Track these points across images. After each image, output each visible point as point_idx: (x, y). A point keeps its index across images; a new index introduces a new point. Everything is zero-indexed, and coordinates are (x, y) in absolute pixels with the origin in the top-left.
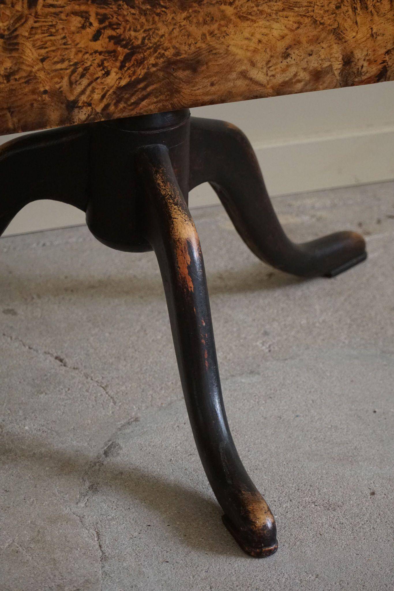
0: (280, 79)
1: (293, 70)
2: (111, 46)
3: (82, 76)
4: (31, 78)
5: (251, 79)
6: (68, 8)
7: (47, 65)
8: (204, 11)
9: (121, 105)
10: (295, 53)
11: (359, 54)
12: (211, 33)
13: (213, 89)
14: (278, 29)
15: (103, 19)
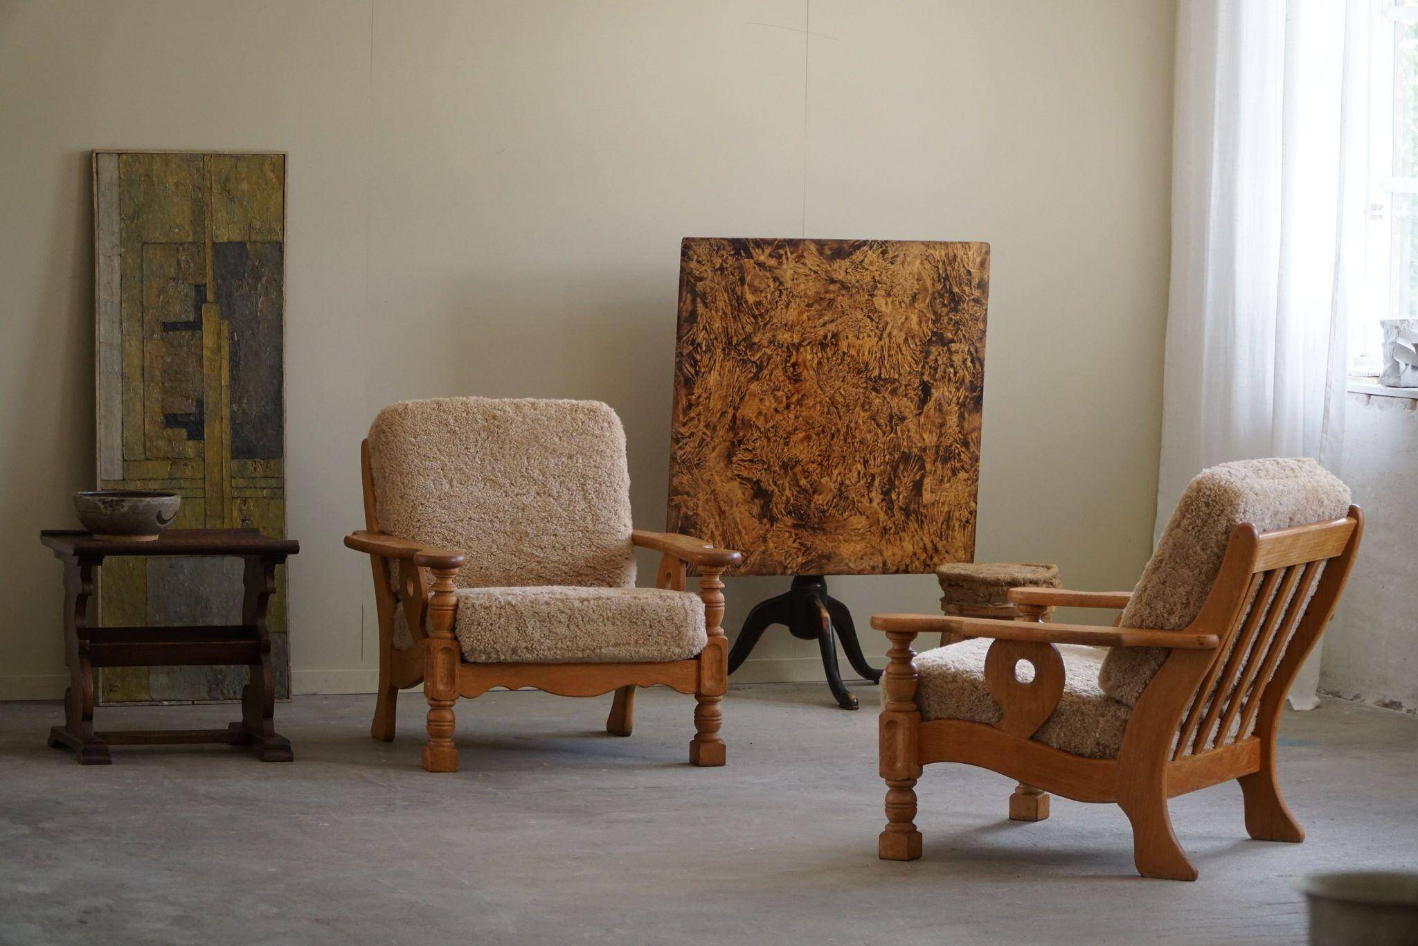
0: (860, 568)
1: (864, 565)
2: (799, 546)
3: (789, 557)
4: (771, 555)
5: (849, 566)
6: (785, 529)
7: (777, 550)
8: (832, 537)
9: (803, 570)
10: (865, 558)
11: (889, 562)
12: (835, 546)
14: (858, 548)
15: (796, 535)
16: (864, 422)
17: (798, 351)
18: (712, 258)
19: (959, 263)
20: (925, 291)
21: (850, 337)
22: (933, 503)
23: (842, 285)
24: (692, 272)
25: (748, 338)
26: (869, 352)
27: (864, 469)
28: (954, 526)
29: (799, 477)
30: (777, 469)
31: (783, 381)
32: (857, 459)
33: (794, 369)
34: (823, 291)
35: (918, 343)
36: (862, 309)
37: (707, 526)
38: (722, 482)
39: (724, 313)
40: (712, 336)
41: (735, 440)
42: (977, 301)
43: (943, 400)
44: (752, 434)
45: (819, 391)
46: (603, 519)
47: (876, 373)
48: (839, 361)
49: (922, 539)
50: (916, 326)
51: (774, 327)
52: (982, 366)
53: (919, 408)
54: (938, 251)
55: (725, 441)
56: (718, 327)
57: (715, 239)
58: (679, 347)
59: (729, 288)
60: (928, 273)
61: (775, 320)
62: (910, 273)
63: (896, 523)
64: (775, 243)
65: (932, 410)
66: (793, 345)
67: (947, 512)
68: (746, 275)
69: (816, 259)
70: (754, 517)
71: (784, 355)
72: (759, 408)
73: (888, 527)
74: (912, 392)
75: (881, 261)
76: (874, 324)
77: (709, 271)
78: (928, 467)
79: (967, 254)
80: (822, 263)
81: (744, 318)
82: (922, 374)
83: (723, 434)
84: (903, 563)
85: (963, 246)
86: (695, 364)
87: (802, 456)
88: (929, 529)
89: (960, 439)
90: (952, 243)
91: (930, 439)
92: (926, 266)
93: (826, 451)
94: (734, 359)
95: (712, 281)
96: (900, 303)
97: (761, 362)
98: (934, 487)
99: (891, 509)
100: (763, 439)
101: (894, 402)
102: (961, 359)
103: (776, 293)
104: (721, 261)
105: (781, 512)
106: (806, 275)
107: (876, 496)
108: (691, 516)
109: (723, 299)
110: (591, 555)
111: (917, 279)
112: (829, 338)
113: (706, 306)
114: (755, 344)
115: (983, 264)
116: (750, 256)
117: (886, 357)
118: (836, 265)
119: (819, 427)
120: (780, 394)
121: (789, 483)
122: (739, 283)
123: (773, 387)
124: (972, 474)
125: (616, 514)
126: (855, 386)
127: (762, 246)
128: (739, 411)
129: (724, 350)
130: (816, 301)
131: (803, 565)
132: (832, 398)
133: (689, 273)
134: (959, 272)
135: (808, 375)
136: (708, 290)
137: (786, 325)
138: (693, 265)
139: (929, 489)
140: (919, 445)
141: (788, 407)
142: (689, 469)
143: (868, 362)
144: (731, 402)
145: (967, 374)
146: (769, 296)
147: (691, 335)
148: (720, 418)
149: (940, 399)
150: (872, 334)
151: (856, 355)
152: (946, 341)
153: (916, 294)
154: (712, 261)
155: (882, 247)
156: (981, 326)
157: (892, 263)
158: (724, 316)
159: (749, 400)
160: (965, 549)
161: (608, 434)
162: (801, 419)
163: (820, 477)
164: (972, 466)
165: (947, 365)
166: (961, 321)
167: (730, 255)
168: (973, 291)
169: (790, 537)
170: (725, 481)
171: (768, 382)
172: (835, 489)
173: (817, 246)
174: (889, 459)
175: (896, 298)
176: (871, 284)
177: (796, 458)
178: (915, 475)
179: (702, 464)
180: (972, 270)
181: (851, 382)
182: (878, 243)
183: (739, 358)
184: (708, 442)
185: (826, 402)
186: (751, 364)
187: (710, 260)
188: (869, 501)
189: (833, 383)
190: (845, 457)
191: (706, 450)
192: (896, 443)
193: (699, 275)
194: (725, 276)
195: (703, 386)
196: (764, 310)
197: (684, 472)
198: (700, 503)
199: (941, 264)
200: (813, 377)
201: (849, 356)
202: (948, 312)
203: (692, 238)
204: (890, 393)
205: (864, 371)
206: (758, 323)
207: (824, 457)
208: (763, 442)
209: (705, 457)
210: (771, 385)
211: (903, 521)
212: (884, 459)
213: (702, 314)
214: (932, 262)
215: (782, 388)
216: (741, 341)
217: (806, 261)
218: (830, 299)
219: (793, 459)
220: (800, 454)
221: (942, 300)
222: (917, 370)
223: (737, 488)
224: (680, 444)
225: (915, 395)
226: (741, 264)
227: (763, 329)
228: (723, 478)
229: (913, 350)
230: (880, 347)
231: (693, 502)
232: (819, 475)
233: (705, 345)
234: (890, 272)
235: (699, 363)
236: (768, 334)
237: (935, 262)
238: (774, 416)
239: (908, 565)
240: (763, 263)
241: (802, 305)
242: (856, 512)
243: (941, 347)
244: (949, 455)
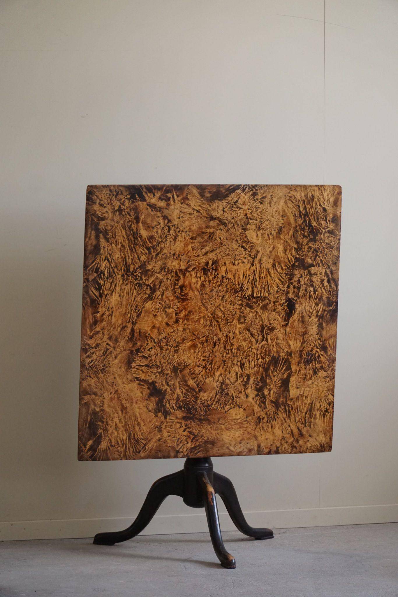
0: (239, 450)
1: (242, 448)
2: (189, 434)
3: (180, 443)
4: (165, 442)
5: (230, 449)
6: (176, 421)
7: (170, 438)
8: (215, 426)
9: (192, 454)
10: (243, 442)
11: (262, 445)
12: (218, 433)
13: (219, 452)
14: (238, 434)
15: (186, 425)
16: (240, 333)
17: (184, 275)
18: (112, 202)
19: (316, 202)
20: (289, 225)
21: (227, 263)
22: (298, 397)
23: (220, 221)
24: (95, 213)
25: (143, 266)
26: (244, 275)
27: (241, 371)
28: (316, 415)
29: (187, 378)
30: (169, 372)
31: (173, 300)
32: (235, 362)
33: (182, 290)
34: (204, 227)
35: (284, 268)
36: (237, 241)
37: (112, 420)
38: (124, 383)
39: (123, 246)
40: (113, 265)
41: (133, 349)
42: (331, 232)
43: (304, 313)
44: (147, 344)
45: (203, 308)
47: (250, 292)
48: (218, 284)
49: (289, 426)
50: (282, 253)
51: (164, 256)
52: (337, 286)
53: (285, 320)
54: (299, 192)
55: (125, 350)
56: (118, 257)
57: (114, 186)
58: (86, 274)
60: (291, 211)
61: (165, 251)
62: (276, 211)
63: (268, 413)
64: (164, 188)
65: (296, 323)
66: (181, 270)
67: (310, 403)
68: (140, 214)
69: (198, 201)
70: (150, 411)
71: (173, 279)
72: (153, 323)
73: (261, 417)
74: (280, 307)
75: (252, 201)
76: (247, 252)
77: (109, 212)
78: (294, 367)
79: (322, 195)
80: (203, 204)
81: (140, 250)
82: (288, 293)
83: (123, 344)
84: (274, 445)
85: (319, 188)
86: (99, 288)
87: (190, 361)
88: (295, 418)
89: (319, 344)
90: (310, 186)
91: (295, 345)
92: (289, 205)
93: (209, 357)
94: (132, 284)
95: (113, 220)
96: (268, 235)
97: (154, 285)
98: (298, 384)
99: (264, 403)
100: (156, 348)
101: (265, 316)
102: (319, 280)
103: (165, 229)
104: (119, 204)
105: (173, 407)
106: (190, 214)
107: (251, 392)
108: (99, 412)
109: (121, 235)
111: (282, 216)
112: (210, 264)
113: (107, 240)
114: (149, 270)
115: (337, 203)
116: (143, 199)
117: (258, 279)
118: (215, 205)
119: (203, 337)
120: (170, 310)
121: (179, 383)
122: (135, 221)
123: (164, 305)
124: (329, 373)
126: (233, 303)
127: (153, 191)
128: (137, 325)
129: (123, 276)
130: (199, 235)
131: (192, 450)
132: (213, 314)
133: (93, 214)
134: (316, 209)
135: (193, 295)
136: (109, 228)
137: (174, 255)
138: (96, 207)
139: (295, 385)
140: (286, 350)
141: (177, 321)
142: (96, 374)
143: (242, 284)
144: (130, 318)
145: (324, 292)
146: (160, 231)
147: (95, 264)
148: (120, 331)
149: (302, 313)
150: (245, 261)
151: (232, 278)
152: (307, 265)
153: (281, 228)
154: (112, 204)
155: (252, 190)
156: (335, 253)
157: (261, 203)
158: (122, 249)
159: (145, 316)
160: (325, 434)
162: (188, 331)
163: (204, 378)
164: (329, 366)
165: (308, 285)
166: (319, 249)
167: (127, 198)
168: (328, 224)
169: (180, 427)
170: (125, 382)
171: (160, 302)
172: (217, 387)
173: (199, 190)
174: (261, 362)
175: (265, 231)
176: (244, 220)
177: (184, 363)
178: (283, 374)
179: (107, 369)
180: (327, 208)
181: (229, 300)
182: (249, 187)
183: (136, 282)
184: (111, 351)
185: (209, 317)
186: (146, 287)
187: (110, 203)
188: (245, 396)
189: (214, 301)
190: (225, 361)
191: (110, 358)
192: (267, 349)
193: (101, 215)
194: (123, 215)
195: (106, 305)
196: (155, 243)
197: (92, 376)
198: (106, 401)
199: (302, 203)
200: (198, 297)
201: (227, 279)
202: (308, 242)
203: (95, 185)
204: (261, 308)
205: (240, 291)
206: (151, 254)
207: (208, 362)
208: (157, 350)
209: (109, 364)
210: (163, 304)
211: (274, 412)
212: (257, 362)
213: (104, 247)
214: (294, 201)
215: (172, 306)
216: (137, 269)
217: (190, 202)
218: (210, 233)
219: (182, 363)
220: (188, 359)
221: (303, 233)
222: (283, 289)
223: (136, 388)
224: (88, 353)
225: (282, 310)
226: (136, 206)
227: (155, 258)
228: (124, 380)
229: (280, 273)
230: (252, 271)
231: (100, 400)
232: (204, 377)
233: (108, 272)
234: (260, 210)
235: (103, 287)
236: (159, 262)
237: (296, 201)
238: (166, 329)
239: (279, 447)
240: (154, 204)
241: (187, 238)
242: (235, 406)
243: (303, 271)
244: (311, 358)
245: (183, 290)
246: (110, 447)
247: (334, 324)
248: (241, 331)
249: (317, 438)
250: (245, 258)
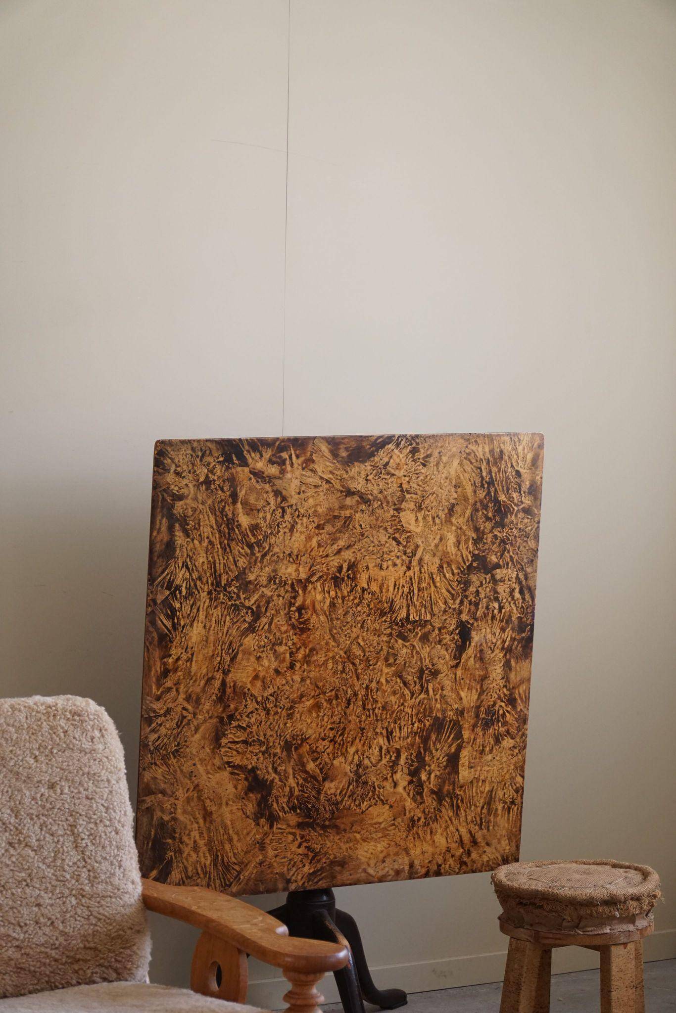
0: (381, 873)
1: (387, 869)
2: (306, 851)
3: (293, 866)
4: (270, 866)
5: (368, 873)
6: (287, 830)
7: (277, 859)
8: (348, 835)
9: (310, 883)
10: (387, 860)
11: (417, 862)
12: (350, 848)
13: (351, 877)
14: (380, 847)
15: (302, 837)
16: (387, 681)
18: (195, 468)
19: (506, 461)
20: (465, 500)
21: (371, 566)
22: (472, 782)
23: (361, 497)
24: (168, 488)
25: (242, 574)
26: (395, 585)
27: (387, 744)
28: (497, 810)
29: (305, 760)
30: (278, 751)
31: (286, 632)
32: (378, 730)
33: (300, 614)
34: (337, 507)
35: (456, 571)
36: (386, 529)
37: (189, 835)
38: (208, 773)
39: (211, 543)
40: (195, 575)
41: (224, 715)
42: (527, 511)
43: (484, 644)
45: (332, 643)
46: (103, 877)
47: (403, 614)
48: (356, 601)
49: (457, 830)
50: (453, 548)
51: (275, 558)
52: (533, 598)
53: (455, 658)
54: (481, 446)
55: (211, 718)
56: (203, 562)
57: (199, 441)
58: (152, 592)
59: (217, 509)
60: (468, 477)
61: (276, 550)
62: (446, 478)
63: (427, 811)
64: (277, 444)
65: (472, 661)
66: (299, 581)
67: (489, 791)
68: (238, 489)
69: (328, 464)
70: (248, 817)
71: (288, 596)
72: (255, 670)
73: (416, 818)
74: (448, 636)
75: (410, 462)
76: (401, 548)
77: (190, 485)
78: (466, 734)
79: (516, 449)
80: (337, 469)
81: (237, 549)
82: (460, 612)
83: (208, 707)
84: (435, 862)
85: (511, 438)
86: (172, 614)
87: (310, 731)
88: (466, 815)
89: (505, 695)
90: (498, 435)
91: (469, 698)
92: (466, 467)
93: (340, 723)
94: (224, 606)
95: (195, 499)
96: (433, 518)
97: (259, 607)
98: (473, 761)
99: (420, 794)
100: (260, 711)
101: (425, 652)
102: (507, 590)
103: (277, 513)
104: (206, 471)
105: (283, 808)
106: (316, 487)
107: (402, 778)
109: (208, 524)
110: (90, 931)
111: (455, 486)
112: (345, 570)
113: (187, 534)
114: (250, 582)
115: (535, 463)
116: (244, 463)
117: (416, 592)
118: (354, 471)
119: (332, 690)
120: (282, 649)
121: (293, 769)
122: (230, 500)
123: (273, 641)
124: (518, 740)
125: (120, 867)
126: (377, 633)
127: (260, 448)
128: (230, 675)
129: (210, 593)
130: (328, 521)
131: (310, 876)
132: (348, 652)
133: (164, 490)
134: (506, 473)
135: (319, 622)
136: (190, 513)
137: (290, 555)
138: (170, 478)
139: (467, 764)
140: (456, 706)
141: (292, 667)
142: (165, 759)
143: (393, 600)
144: (220, 663)
145: (515, 608)
146: (268, 517)
147: (167, 575)
148: (205, 687)
149: (481, 645)
150: (398, 562)
151: (378, 591)
152: (490, 566)
153: (453, 505)
154: (195, 471)
155: (411, 444)
156: (532, 544)
157: (424, 465)
158: (209, 547)
159: (242, 660)
160: (509, 839)
161: (101, 747)
162: (308, 681)
163: (332, 758)
164: (519, 729)
165: (490, 599)
166: (508, 539)
167: (218, 462)
168: (523, 498)
169: (294, 841)
170: (211, 772)
171: (267, 634)
172: (351, 772)
173: (330, 446)
174: (418, 728)
175: (429, 511)
176: (398, 495)
177: (302, 735)
178: (450, 746)
179: (182, 750)
180: (521, 470)
181: (372, 628)
182: (407, 439)
183: (230, 603)
184: (189, 720)
185: (340, 657)
186: (245, 611)
187: (192, 471)
188: (393, 785)
189: (349, 631)
190: (364, 729)
191: (187, 732)
192: (427, 706)
193: (177, 491)
194: (212, 491)
195: (182, 644)
196: (261, 537)
197: (158, 763)
198: (179, 804)
199: (485, 463)
200: (325, 624)
201: (369, 593)
202: (493, 528)
203: (169, 441)
204: (420, 639)
205: (389, 612)
206: (254, 554)
207: (338, 731)
208: (260, 715)
209: (186, 741)
210: (271, 638)
211: (434, 808)
212: (412, 728)
213: (181, 546)
214: (474, 461)
215: (284, 642)
216: (232, 580)
217: (316, 466)
218: (345, 517)
219: (298, 736)
220: (307, 729)
221: (485, 512)
222: (453, 607)
223: (227, 781)
224: (153, 725)
225: (451, 640)
226: (232, 474)
227: (260, 562)
228: (208, 768)
229: (449, 581)
230: (408, 579)
231: (170, 803)
232: (331, 755)
233: (186, 588)
234: (422, 478)
235: (178, 613)
236: (267, 569)
237: (477, 461)
238: (275, 680)
239: (440, 865)
240: (260, 472)
241: (310, 527)
242: (377, 801)
243: (484, 576)
244: (492, 717)
245: (302, 614)
246: (185, 879)
247: (527, 661)
248: (389, 679)
249: (498, 846)
250: (398, 557)
